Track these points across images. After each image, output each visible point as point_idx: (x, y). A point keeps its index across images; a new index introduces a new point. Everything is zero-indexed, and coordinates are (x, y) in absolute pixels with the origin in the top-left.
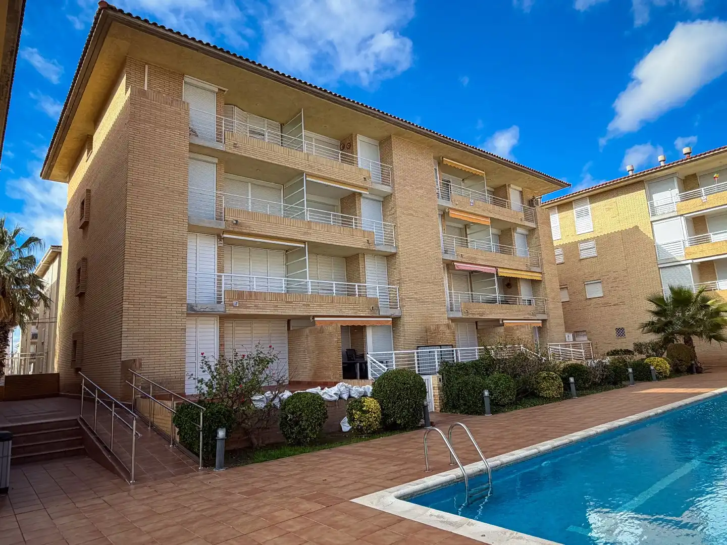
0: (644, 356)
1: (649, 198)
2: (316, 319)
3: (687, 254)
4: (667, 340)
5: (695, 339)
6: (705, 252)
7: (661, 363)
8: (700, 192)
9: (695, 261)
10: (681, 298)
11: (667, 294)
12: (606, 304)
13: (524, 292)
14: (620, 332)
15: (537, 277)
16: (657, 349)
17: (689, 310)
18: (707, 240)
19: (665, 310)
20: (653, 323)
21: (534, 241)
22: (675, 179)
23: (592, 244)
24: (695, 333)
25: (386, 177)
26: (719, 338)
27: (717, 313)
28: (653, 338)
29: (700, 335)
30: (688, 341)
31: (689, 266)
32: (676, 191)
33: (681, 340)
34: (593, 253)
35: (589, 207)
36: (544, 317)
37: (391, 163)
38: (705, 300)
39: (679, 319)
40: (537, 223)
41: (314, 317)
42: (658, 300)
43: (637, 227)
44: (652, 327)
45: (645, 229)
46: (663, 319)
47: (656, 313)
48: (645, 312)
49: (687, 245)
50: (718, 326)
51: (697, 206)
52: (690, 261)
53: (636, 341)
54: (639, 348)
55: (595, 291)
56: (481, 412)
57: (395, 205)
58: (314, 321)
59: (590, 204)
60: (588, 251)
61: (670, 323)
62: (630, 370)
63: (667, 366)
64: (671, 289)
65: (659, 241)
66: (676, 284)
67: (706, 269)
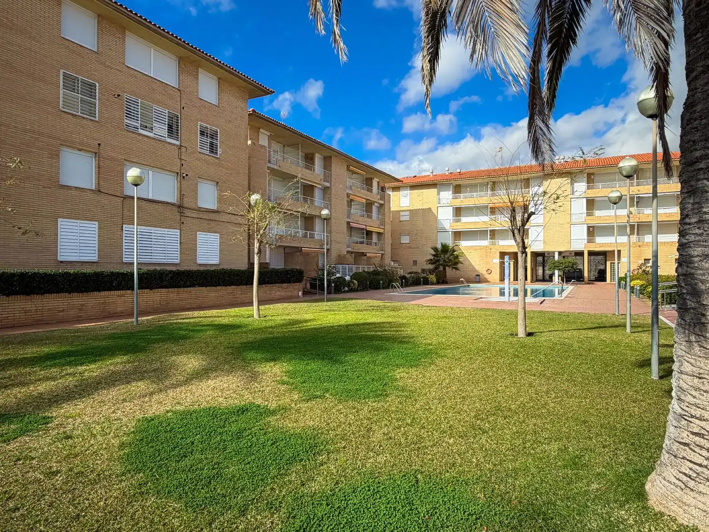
0: (425, 275)
1: (438, 194)
2: (303, 249)
3: (451, 226)
4: (436, 268)
5: (447, 268)
6: (459, 227)
7: (433, 278)
8: (460, 197)
9: (453, 230)
10: (445, 249)
11: (439, 246)
12: (410, 247)
13: (375, 238)
14: (415, 262)
15: (381, 231)
16: (431, 272)
17: (447, 255)
18: (459, 221)
19: (437, 254)
20: (432, 260)
21: (382, 210)
22: (451, 186)
23: (408, 213)
24: (447, 266)
25: (327, 177)
26: (457, 269)
27: (457, 257)
28: (431, 267)
29: (449, 266)
30: (444, 269)
31: (450, 233)
32: (451, 192)
33: (441, 268)
34: (407, 218)
35: (409, 192)
36: (383, 252)
37: (331, 171)
38: (454, 251)
39: (442, 259)
40: (384, 201)
41: (301, 248)
42: (435, 249)
43: (430, 208)
44: (431, 262)
45: (434, 211)
46: (436, 258)
47: (434, 255)
48: (429, 254)
49: (451, 221)
50: (456, 263)
51: (458, 203)
52: (451, 230)
53: (423, 268)
54: (423, 271)
55: (405, 240)
56: (379, 288)
57: (331, 192)
58: (302, 250)
59: (410, 190)
60: (405, 217)
61: (439, 260)
62: (422, 279)
63: (435, 280)
64: (442, 244)
65: (439, 218)
66: (444, 242)
67: (458, 235)
